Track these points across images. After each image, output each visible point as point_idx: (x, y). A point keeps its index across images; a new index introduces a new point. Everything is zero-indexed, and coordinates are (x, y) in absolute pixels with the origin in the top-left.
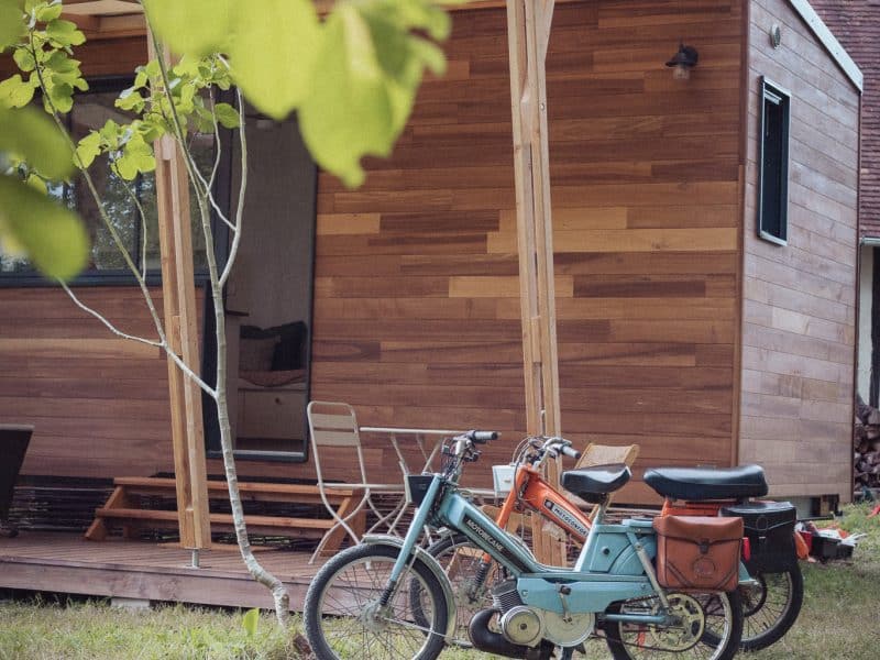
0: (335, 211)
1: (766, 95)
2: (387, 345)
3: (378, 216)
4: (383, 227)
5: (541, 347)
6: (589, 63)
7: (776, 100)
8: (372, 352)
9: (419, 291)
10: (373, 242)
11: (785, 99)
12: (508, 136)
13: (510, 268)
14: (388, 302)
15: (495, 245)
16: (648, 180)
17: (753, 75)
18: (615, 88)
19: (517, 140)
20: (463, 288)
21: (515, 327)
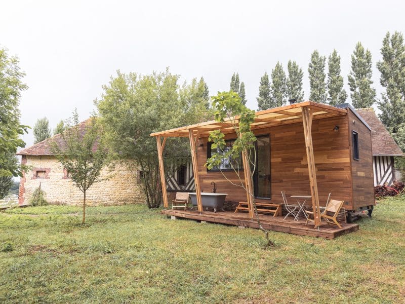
0: (274, 158)
1: (353, 133)
2: (284, 180)
3: (281, 159)
4: (282, 160)
5: (313, 181)
6: (318, 130)
7: (355, 134)
8: (281, 181)
9: (289, 171)
10: (280, 163)
11: (357, 134)
12: (304, 144)
13: (306, 166)
14: (284, 173)
15: (303, 163)
16: (330, 150)
17: (351, 130)
18: (323, 134)
19: (307, 146)
20: (297, 170)
21: (308, 177)
